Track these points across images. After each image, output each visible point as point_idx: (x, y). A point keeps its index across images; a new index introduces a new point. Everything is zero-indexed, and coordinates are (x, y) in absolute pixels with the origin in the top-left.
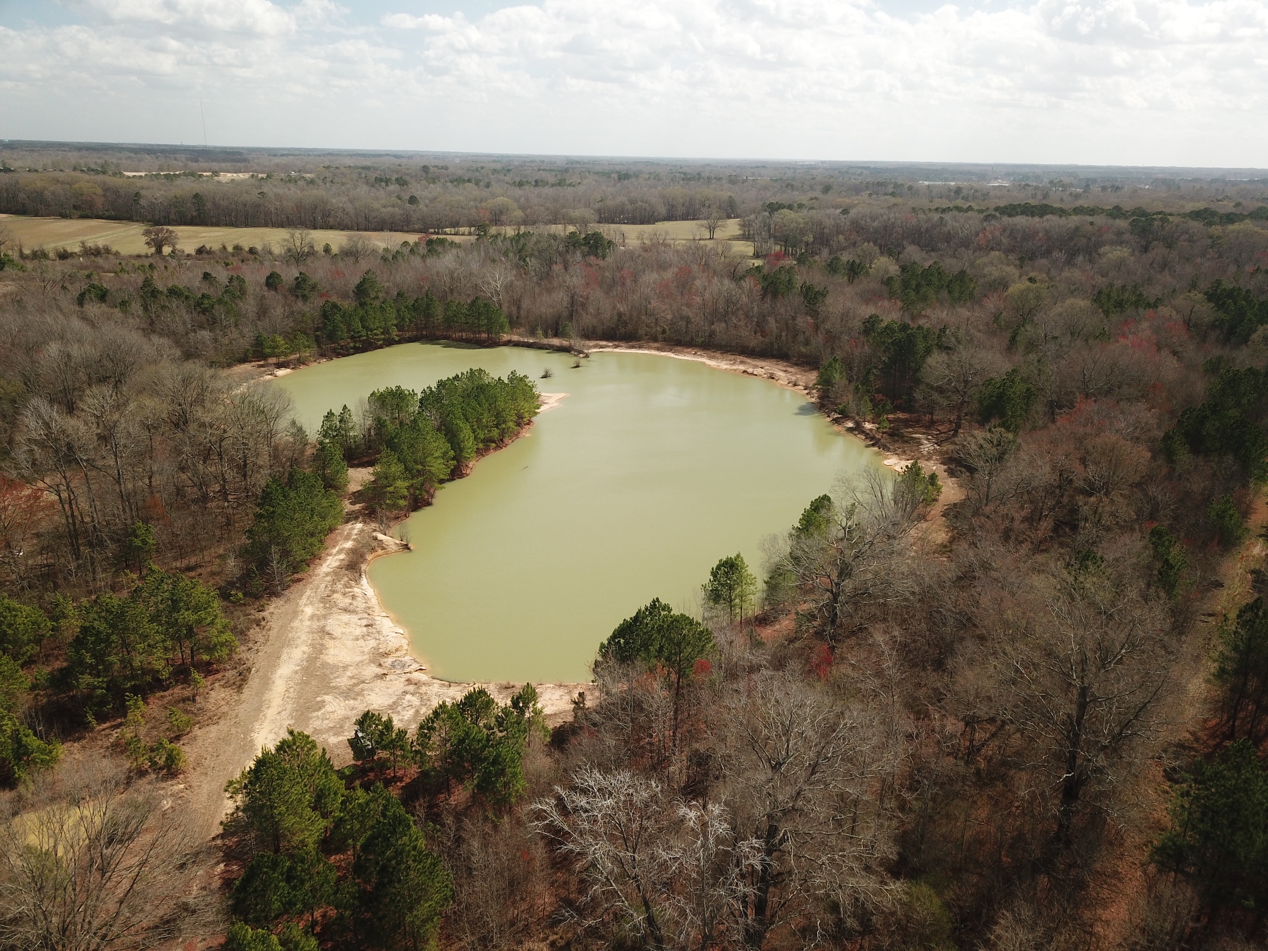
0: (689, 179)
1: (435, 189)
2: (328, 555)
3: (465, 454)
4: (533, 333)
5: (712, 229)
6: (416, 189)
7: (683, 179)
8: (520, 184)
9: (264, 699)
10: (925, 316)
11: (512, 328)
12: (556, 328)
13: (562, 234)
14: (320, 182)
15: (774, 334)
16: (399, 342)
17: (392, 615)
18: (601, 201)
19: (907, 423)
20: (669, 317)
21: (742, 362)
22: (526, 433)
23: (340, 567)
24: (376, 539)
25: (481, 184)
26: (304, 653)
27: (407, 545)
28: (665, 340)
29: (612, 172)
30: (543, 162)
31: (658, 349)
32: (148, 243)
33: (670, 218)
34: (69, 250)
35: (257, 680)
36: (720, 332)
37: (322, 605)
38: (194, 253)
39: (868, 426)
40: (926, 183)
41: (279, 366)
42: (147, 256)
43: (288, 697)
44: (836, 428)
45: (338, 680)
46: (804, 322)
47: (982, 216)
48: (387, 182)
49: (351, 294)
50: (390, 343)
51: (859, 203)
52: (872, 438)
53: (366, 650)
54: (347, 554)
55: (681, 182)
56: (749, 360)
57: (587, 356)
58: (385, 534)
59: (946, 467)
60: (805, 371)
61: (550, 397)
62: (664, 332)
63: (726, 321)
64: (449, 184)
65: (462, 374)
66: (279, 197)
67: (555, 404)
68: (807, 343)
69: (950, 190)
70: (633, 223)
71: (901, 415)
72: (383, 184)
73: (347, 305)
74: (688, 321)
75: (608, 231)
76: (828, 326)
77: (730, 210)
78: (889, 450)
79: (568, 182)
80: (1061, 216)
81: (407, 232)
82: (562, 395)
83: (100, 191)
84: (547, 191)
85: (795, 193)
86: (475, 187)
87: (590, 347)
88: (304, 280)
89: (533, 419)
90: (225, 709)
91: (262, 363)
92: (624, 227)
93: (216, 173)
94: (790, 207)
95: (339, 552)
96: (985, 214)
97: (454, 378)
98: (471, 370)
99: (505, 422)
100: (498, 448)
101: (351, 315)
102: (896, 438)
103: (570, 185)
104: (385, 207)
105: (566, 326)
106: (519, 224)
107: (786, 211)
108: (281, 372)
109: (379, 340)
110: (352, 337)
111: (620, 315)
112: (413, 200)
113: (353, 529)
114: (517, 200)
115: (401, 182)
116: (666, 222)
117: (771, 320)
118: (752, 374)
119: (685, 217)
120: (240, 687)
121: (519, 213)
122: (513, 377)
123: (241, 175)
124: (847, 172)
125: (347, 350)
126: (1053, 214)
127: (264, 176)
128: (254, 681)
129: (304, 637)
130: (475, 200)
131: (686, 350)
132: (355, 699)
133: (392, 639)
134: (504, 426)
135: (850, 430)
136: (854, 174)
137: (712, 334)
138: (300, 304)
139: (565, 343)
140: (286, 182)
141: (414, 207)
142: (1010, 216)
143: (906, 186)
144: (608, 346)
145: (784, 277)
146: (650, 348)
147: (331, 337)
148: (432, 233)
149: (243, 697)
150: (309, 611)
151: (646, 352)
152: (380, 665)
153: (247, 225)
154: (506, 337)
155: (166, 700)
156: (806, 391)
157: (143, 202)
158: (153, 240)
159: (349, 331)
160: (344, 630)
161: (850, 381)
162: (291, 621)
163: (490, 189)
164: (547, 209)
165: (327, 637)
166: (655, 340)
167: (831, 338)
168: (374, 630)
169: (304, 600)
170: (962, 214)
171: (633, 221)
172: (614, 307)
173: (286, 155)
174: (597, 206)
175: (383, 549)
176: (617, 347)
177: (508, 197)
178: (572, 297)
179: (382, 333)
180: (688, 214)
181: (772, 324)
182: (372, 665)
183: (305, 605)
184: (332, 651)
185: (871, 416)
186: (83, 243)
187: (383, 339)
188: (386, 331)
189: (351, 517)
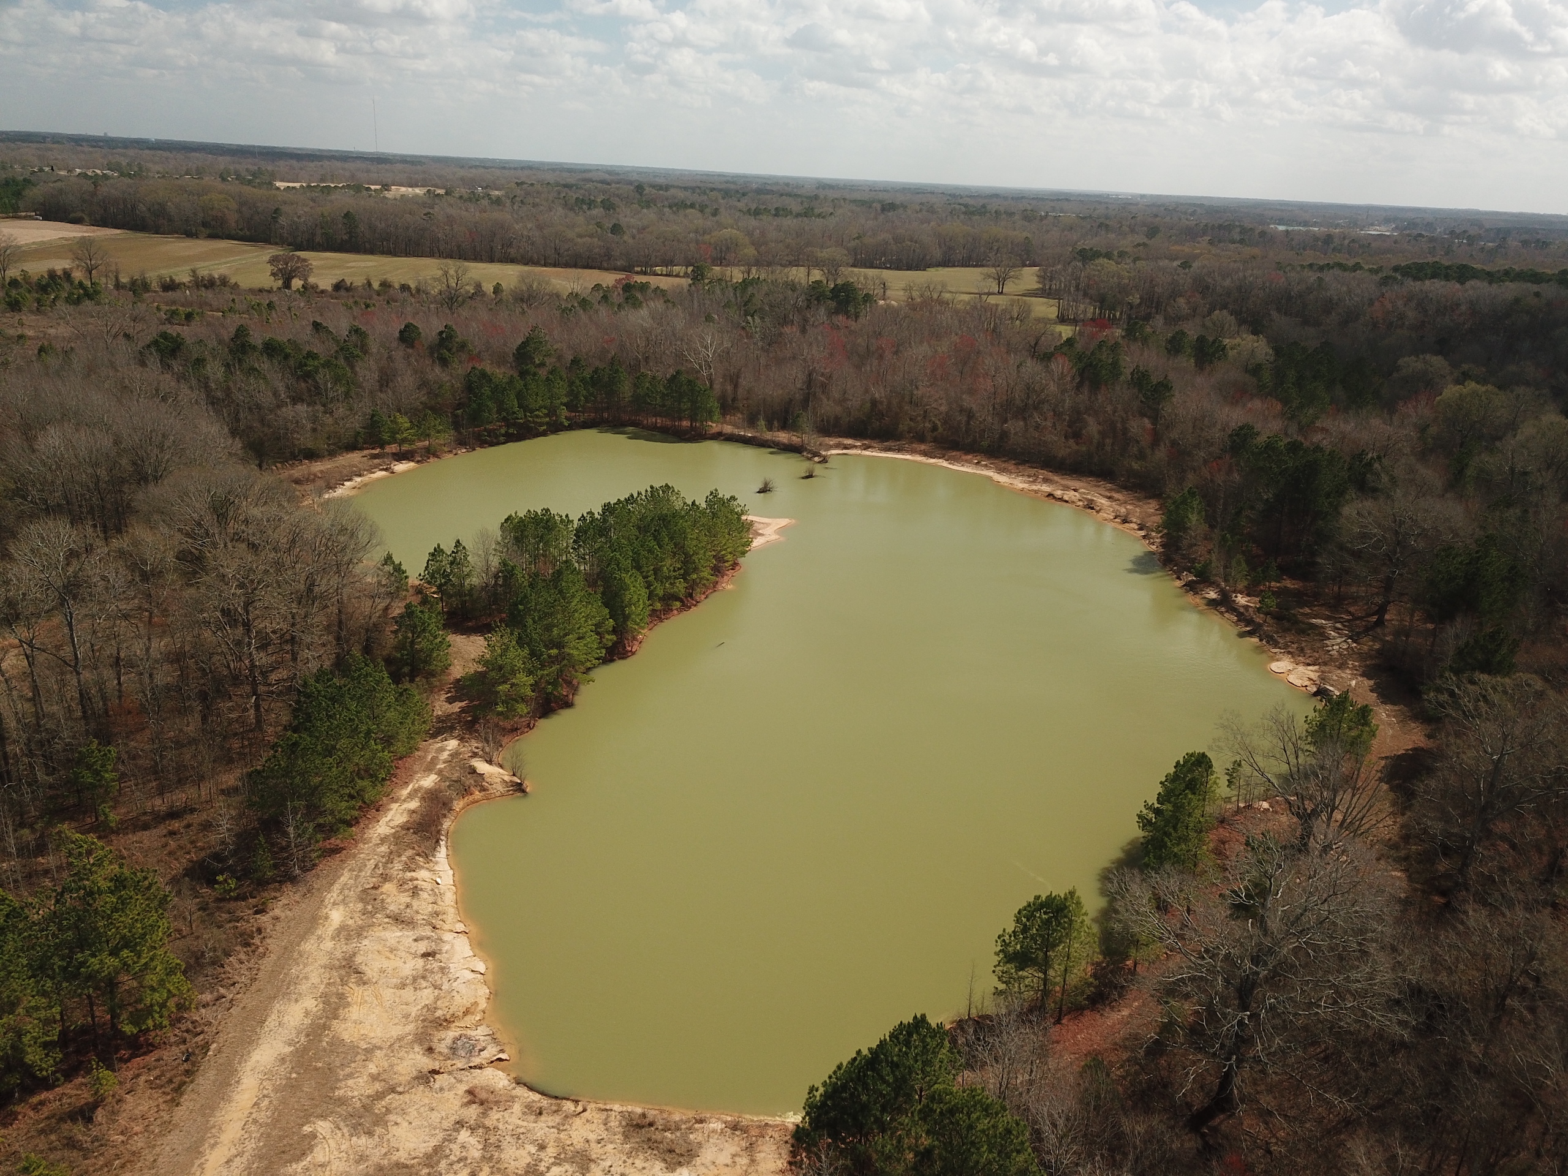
0: (973, 213)
1: (649, 215)
2: (394, 800)
3: (630, 624)
4: (752, 422)
5: (1001, 280)
6: (626, 216)
7: (965, 213)
8: (757, 213)
9: (212, 1120)
10: (1323, 429)
11: (724, 414)
12: (784, 418)
13: (804, 282)
14: (508, 203)
15: (1095, 441)
16: (570, 428)
17: (472, 929)
18: (858, 238)
19: (1300, 598)
20: (943, 409)
21: (1046, 480)
22: (728, 585)
23: (405, 827)
24: (473, 771)
25: (708, 210)
26: (307, 1013)
27: (520, 784)
28: (935, 440)
29: (873, 202)
30: (787, 185)
31: (925, 454)
32: (273, 274)
33: (946, 263)
34: (177, 279)
35: (211, 1074)
36: (1016, 434)
37: (360, 906)
38: (330, 289)
39: (1241, 600)
40: (1281, 228)
41: (400, 457)
42: (270, 291)
43: (255, 1121)
44: (1190, 598)
45: (350, 1082)
46: (1140, 427)
47: (1377, 278)
48: (591, 204)
49: (511, 359)
50: (556, 428)
51: (1201, 254)
52: (1249, 622)
53: (414, 1011)
54: (423, 799)
55: (962, 217)
56: (1056, 478)
57: (824, 460)
58: (490, 762)
59: (1372, 682)
60: (1139, 500)
61: (768, 525)
62: (935, 428)
63: (1024, 419)
64: (667, 210)
65: (639, 494)
66: (451, 220)
67: (774, 537)
68: (1141, 456)
69: (1316, 238)
70: (898, 268)
71: (1289, 584)
72: (585, 207)
73: (500, 373)
74: (970, 415)
75: (863, 277)
76: (1174, 434)
77: (1025, 256)
78: (1276, 645)
79: (816, 211)
80: (1490, 283)
81: (606, 269)
82: (783, 522)
83: (234, 206)
84: (788, 222)
85: (1112, 236)
86: (699, 215)
87: (831, 447)
88: (450, 337)
89: (741, 560)
90: (139, 1142)
91: (377, 451)
92: (886, 274)
93: (386, 187)
94: (1108, 256)
95: (411, 796)
96: (1380, 275)
97: (627, 500)
98: (652, 487)
99: (696, 570)
100: (685, 607)
101: (505, 389)
102: (1286, 624)
103: (819, 216)
104: (580, 236)
105: (798, 416)
106: (749, 265)
107: (1102, 261)
108: (401, 467)
109: (541, 424)
110: (504, 419)
111: (874, 403)
112: (616, 229)
113: (442, 750)
114: (750, 234)
115: (608, 206)
116: (940, 269)
117: (1091, 420)
118: (1061, 499)
119: (965, 263)
120: (179, 1090)
121: (751, 251)
122: (714, 499)
123: (417, 191)
124: (1174, 210)
125: (497, 437)
126: (1477, 278)
127: (441, 192)
128: (206, 1079)
129: (314, 979)
130: (696, 232)
131: (964, 457)
132: (370, 1133)
133: (463, 989)
134: (695, 576)
135: (1212, 603)
136: (1185, 213)
137: (1004, 435)
138: (438, 370)
139: (796, 440)
140: (465, 201)
141: (616, 238)
142: (1416, 278)
143: (1257, 232)
144: (855, 447)
145: (1105, 356)
146: (913, 452)
147: (475, 418)
148: (637, 273)
149: (180, 1113)
150: (336, 916)
151: (908, 457)
152: (430, 1050)
153: (407, 254)
154: (714, 427)
155: (45, 1111)
156: (1143, 533)
157: (283, 220)
158: (280, 270)
159: (499, 412)
160: (385, 964)
161: (1212, 527)
162: (303, 937)
163: (717, 217)
164: (788, 247)
165: (353, 978)
166: (920, 438)
167: (1180, 455)
168: (436, 965)
169: (333, 895)
170: (1346, 274)
171: (898, 265)
172: (867, 391)
173: (476, 167)
174: (853, 244)
175: (483, 789)
176: (866, 447)
177: (738, 229)
178: (810, 375)
179: (547, 415)
180: (970, 258)
181: (1093, 428)
182: (417, 1048)
183: (334, 904)
184: (354, 1013)
185: (1246, 583)
186: (194, 271)
187: (547, 423)
188: (552, 412)
189: (442, 728)
